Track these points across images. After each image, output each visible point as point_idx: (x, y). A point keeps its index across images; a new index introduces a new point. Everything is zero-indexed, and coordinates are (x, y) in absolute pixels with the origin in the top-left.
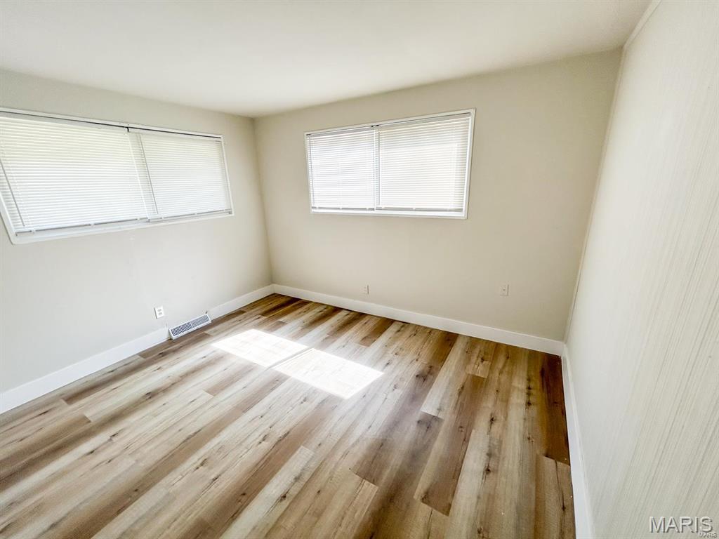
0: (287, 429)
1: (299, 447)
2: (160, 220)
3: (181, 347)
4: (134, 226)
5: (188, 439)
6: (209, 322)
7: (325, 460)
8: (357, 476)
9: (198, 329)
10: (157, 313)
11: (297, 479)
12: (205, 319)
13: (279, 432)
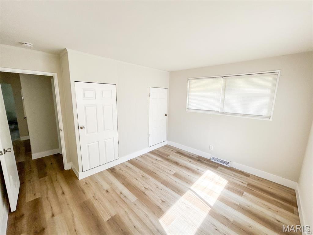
0: (148, 195)
1: (137, 197)
2: (223, 113)
3: (205, 163)
4: (214, 113)
5: (154, 172)
6: (229, 166)
7: (127, 205)
8: (114, 215)
9: (221, 165)
10: (210, 147)
11: (125, 197)
12: (228, 164)
13: (147, 192)
